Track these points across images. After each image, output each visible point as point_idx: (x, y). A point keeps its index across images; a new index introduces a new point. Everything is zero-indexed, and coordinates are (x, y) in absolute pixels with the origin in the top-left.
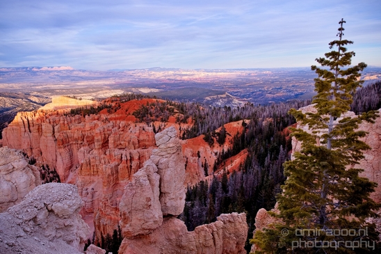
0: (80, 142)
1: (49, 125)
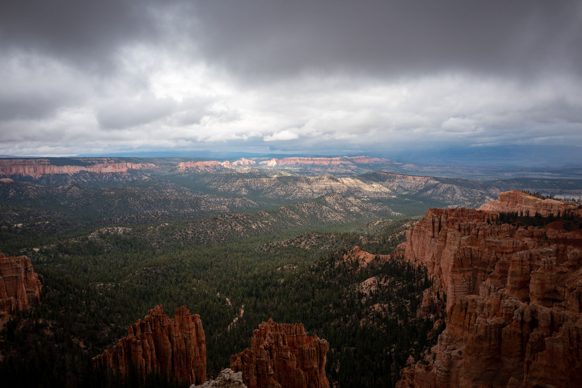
0: (488, 269)
1: (456, 232)
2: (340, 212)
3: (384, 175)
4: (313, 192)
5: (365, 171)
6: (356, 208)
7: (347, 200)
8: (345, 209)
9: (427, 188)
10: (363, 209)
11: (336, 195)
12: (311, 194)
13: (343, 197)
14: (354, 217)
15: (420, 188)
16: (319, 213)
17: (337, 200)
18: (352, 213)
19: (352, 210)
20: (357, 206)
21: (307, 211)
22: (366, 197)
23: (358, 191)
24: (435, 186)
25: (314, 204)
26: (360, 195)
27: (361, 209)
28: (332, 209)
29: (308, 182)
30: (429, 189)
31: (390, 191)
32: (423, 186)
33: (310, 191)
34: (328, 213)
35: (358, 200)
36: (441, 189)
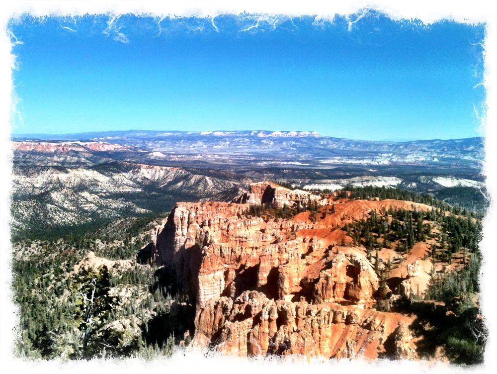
0: (238, 267)
2: (71, 211)
3: (126, 164)
4: (33, 186)
5: (103, 160)
6: (92, 205)
7: (80, 196)
8: (78, 207)
9: (176, 180)
10: (101, 207)
11: (65, 190)
12: (31, 189)
13: (76, 192)
14: (89, 217)
15: (169, 180)
16: (42, 214)
17: (66, 196)
18: (87, 211)
19: (86, 208)
20: (93, 203)
21: (25, 211)
22: (105, 191)
23: (94, 184)
24: (186, 178)
25: (34, 202)
26: (98, 189)
27: (98, 206)
28: (60, 207)
29: (27, 174)
30: (179, 182)
31: (135, 183)
32: (173, 178)
33: (29, 185)
34: (54, 213)
35: (94, 196)
36: (193, 181)
